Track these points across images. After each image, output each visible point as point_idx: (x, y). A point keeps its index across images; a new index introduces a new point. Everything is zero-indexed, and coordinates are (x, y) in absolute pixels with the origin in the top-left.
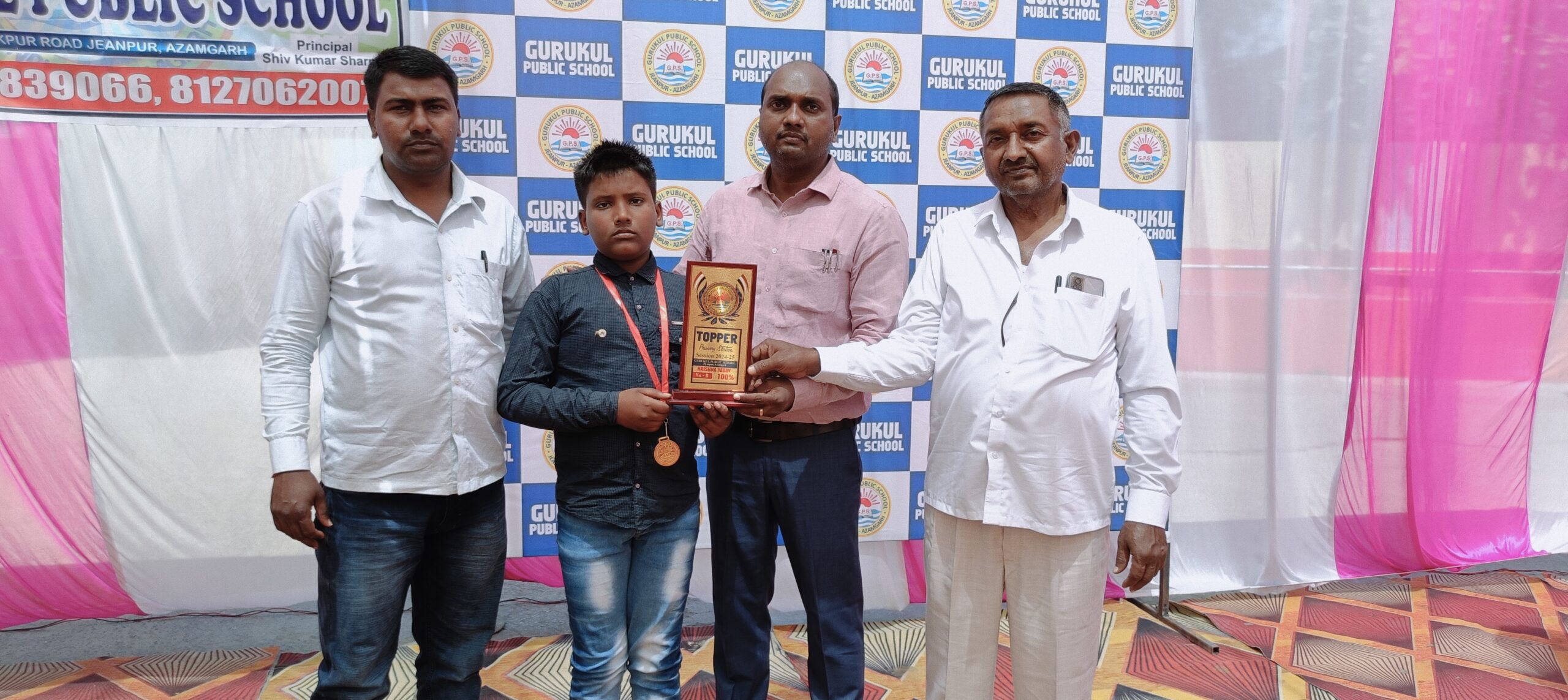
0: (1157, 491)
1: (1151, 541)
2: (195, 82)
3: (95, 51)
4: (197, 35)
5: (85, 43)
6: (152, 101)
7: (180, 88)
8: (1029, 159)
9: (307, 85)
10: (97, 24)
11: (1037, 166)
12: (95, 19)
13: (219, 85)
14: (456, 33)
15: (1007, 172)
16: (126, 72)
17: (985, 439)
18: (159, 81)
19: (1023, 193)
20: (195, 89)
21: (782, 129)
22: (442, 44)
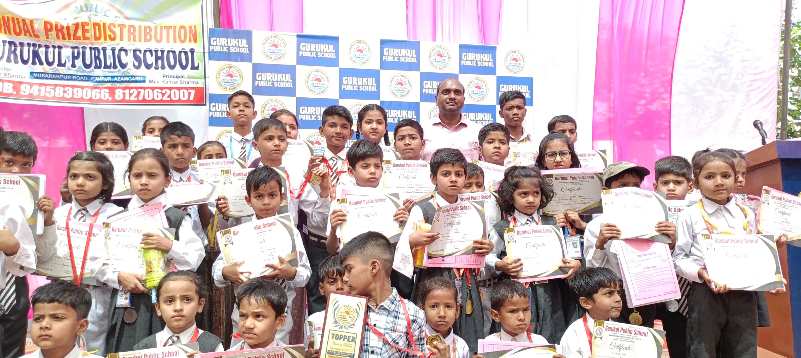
2: (124, 91)
3: (92, 81)
4: (125, 74)
5: (88, 78)
6: (108, 99)
7: (119, 95)
9: (166, 92)
12: (92, 70)
13: (132, 92)
14: (228, 70)
16: (101, 88)
18: (112, 91)
20: (124, 94)
21: (448, 100)
22: (222, 74)
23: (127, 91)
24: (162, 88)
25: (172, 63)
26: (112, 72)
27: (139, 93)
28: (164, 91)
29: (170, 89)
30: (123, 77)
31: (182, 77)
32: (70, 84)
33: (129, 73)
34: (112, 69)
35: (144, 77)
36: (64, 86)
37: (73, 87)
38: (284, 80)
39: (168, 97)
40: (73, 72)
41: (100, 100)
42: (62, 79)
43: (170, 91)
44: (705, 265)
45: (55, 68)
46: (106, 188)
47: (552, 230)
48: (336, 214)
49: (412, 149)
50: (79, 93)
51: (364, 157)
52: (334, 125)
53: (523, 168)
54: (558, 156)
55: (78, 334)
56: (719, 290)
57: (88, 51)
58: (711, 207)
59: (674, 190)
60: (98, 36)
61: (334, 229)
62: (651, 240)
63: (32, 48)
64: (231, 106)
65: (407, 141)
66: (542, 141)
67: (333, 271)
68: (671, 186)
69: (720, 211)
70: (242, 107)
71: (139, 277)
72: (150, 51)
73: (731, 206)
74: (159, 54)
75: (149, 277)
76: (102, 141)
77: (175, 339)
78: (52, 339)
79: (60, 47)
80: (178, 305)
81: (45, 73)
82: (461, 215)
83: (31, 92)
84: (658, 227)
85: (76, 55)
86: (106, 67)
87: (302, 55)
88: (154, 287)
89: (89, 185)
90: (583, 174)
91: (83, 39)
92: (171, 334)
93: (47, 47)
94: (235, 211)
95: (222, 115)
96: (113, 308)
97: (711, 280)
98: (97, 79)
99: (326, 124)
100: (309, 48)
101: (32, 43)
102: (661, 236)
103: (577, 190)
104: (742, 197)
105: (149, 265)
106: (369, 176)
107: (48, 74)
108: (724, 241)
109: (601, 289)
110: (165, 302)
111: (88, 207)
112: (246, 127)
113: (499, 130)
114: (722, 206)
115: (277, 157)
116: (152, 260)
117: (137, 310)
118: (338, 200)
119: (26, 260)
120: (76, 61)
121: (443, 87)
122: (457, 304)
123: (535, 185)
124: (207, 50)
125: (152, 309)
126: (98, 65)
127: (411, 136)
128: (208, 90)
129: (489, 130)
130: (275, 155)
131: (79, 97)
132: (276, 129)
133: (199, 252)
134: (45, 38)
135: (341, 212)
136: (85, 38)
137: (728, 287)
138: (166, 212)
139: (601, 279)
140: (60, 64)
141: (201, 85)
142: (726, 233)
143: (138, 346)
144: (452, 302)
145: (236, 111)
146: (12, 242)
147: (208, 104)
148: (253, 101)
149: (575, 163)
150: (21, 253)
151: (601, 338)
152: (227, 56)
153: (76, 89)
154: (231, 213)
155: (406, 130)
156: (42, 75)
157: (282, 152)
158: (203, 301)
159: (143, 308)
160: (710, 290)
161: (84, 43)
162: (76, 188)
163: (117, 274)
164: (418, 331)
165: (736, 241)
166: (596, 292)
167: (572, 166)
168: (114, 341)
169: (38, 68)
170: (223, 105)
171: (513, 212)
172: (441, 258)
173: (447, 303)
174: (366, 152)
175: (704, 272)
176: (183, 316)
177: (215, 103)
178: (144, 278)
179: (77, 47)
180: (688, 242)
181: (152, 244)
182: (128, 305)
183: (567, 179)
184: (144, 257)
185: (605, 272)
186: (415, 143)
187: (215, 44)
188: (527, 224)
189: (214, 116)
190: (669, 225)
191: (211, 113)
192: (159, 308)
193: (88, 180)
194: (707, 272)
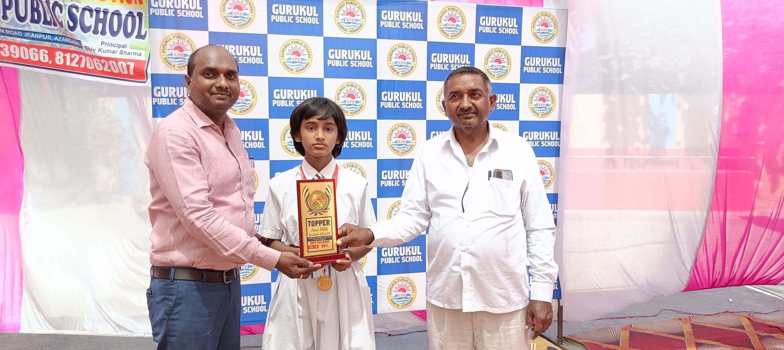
0: (545, 282)
1: (545, 311)
2: (65, 55)
3: (27, 38)
5: (23, 34)
6: (48, 62)
7: (59, 58)
8: (473, 109)
10: (28, 26)
11: (477, 112)
12: (28, 23)
13: (74, 57)
14: (176, 41)
15: (461, 115)
16: (39, 48)
17: (459, 265)
18: (51, 53)
19: (469, 127)
20: (65, 58)
22: (168, 47)
23: (68, 55)
24: (100, 58)
25: (115, 29)
26: (52, 29)
27: (81, 59)
29: (109, 59)
31: (124, 46)
33: (67, 34)
34: (52, 26)
37: (9, 43)
39: (108, 69)
40: (5, 24)
41: (39, 62)
43: (109, 62)
50: (16, 52)
74: (101, 16)
85: (7, 4)
86: (46, 22)
87: (274, 20)
98: (33, 36)
120: (8, 12)
126: (36, 18)
131: (17, 56)
141: (144, 58)
152: (173, 22)
153: (12, 47)
177: (160, 86)
189: (158, 104)
191: (155, 100)
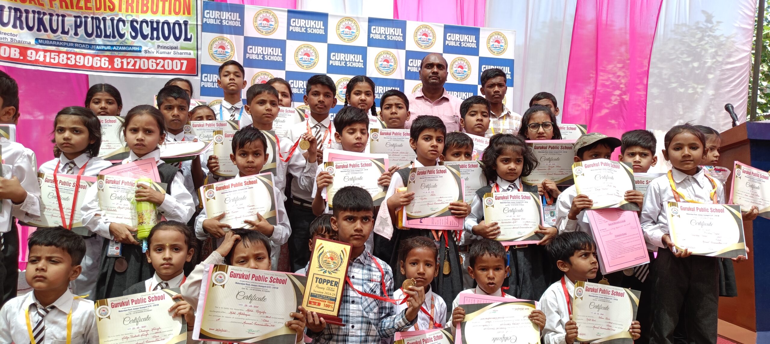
4: (123, 43)
5: (90, 46)
6: (108, 67)
7: (117, 62)
9: (160, 62)
12: (94, 38)
13: (130, 61)
14: (220, 42)
16: (101, 57)
18: (111, 60)
20: (122, 63)
21: (431, 74)
22: (214, 46)
23: (125, 61)
24: (156, 58)
25: (167, 35)
26: (111, 41)
27: (136, 62)
28: (158, 61)
29: (164, 59)
30: (122, 46)
31: (176, 48)
32: (72, 51)
33: (126, 43)
34: (111, 39)
35: (140, 47)
36: (67, 53)
37: (76, 54)
38: (275, 54)
39: (162, 67)
40: (75, 39)
41: (101, 68)
42: (66, 46)
43: (164, 61)
44: (669, 232)
45: (59, 35)
46: (92, 143)
47: (531, 197)
48: (322, 176)
49: (398, 118)
50: (81, 61)
51: (351, 122)
52: (317, 94)
53: (508, 135)
54: (541, 127)
55: (71, 279)
56: (680, 254)
57: (89, 20)
58: (680, 177)
59: (639, 162)
60: (98, 6)
61: (320, 190)
62: (622, 209)
63: (36, 16)
64: (222, 74)
65: (394, 109)
66: (525, 113)
67: (323, 228)
68: (637, 158)
69: (688, 181)
70: (232, 76)
71: (130, 228)
72: (146, 22)
73: (700, 177)
74: (155, 25)
75: (140, 228)
76: (97, 101)
77: (164, 285)
78: (46, 281)
79: (63, 16)
80: (167, 253)
81: (50, 40)
82: (437, 179)
83: (37, 58)
84: (627, 196)
85: (78, 23)
86: (106, 36)
87: (292, 30)
88: (145, 239)
89: (76, 138)
90: (562, 144)
91: (86, 9)
92: (160, 281)
93: (51, 15)
94: (225, 171)
95: (213, 85)
96: (104, 257)
97: (673, 245)
98: (98, 47)
99: (310, 93)
100: (299, 24)
101: (37, 10)
102: (629, 204)
103: (556, 160)
104: (709, 168)
105: (140, 216)
106: (355, 141)
107: (52, 41)
108: (689, 209)
109: (577, 251)
110: (155, 250)
111: (76, 160)
112: (236, 96)
113: (482, 103)
114: (690, 176)
115: (268, 121)
116: (144, 212)
117: (128, 260)
118: (325, 163)
119: (32, 207)
120: (79, 30)
121: (426, 61)
122: (436, 264)
123: (518, 153)
124: (200, 23)
125: (142, 258)
126: (99, 34)
127: (397, 105)
128: (201, 61)
129: (472, 103)
130: (266, 119)
131: (82, 64)
132: (268, 93)
133: (189, 207)
134: (49, 7)
135: (327, 174)
136: (87, 8)
137: (689, 251)
138: (159, 167)
139: (576, 243)
140: (63, 32)
141: (193, 55)
142: (692, 202)
143: (128, 291)
144: (431, 260)
145: (227, 80)
146: (20, 192)
147: (200, 75)
148: (243, 71)
149: (556, 134)
150: (27, 202)
151: (582, 298)
152: (219, 29)
153: (78, 57)
154: (221, 173)
155: (393, 100)
156: (47, 42)
157: (272, 116)
158: (192, 251)
159: (133, 258)
160: (672, 254)
161: (87, 13)
162: (63, 141)
163: (108, 225)
164: (389, 282)
165: (702, 210)
166: (572, 255)
167: (553, 138)
168: (104, 288)
169: (43, 35)
170: (214, 75)
171: (496, 179)
172: (419, 220)
173: (427, 261)
174: (352, 118)
175: (668, 237)
176: (172, 265)
177: (207, 73)
178: (135, 229)
179: (79, 17)
180: (655, 209)
181: (145, 196)
182: (119, 254)
183: (546, 148)
184: (136, 208)
185: (580, 235)
186: (401, 112)
187: (208, 16)
188: (509, 190)
189: (206, 86)
190: (637, 193)
191: (203, 84)
192: (149, 255)
193: (75, 134)
194: (670, 237)
